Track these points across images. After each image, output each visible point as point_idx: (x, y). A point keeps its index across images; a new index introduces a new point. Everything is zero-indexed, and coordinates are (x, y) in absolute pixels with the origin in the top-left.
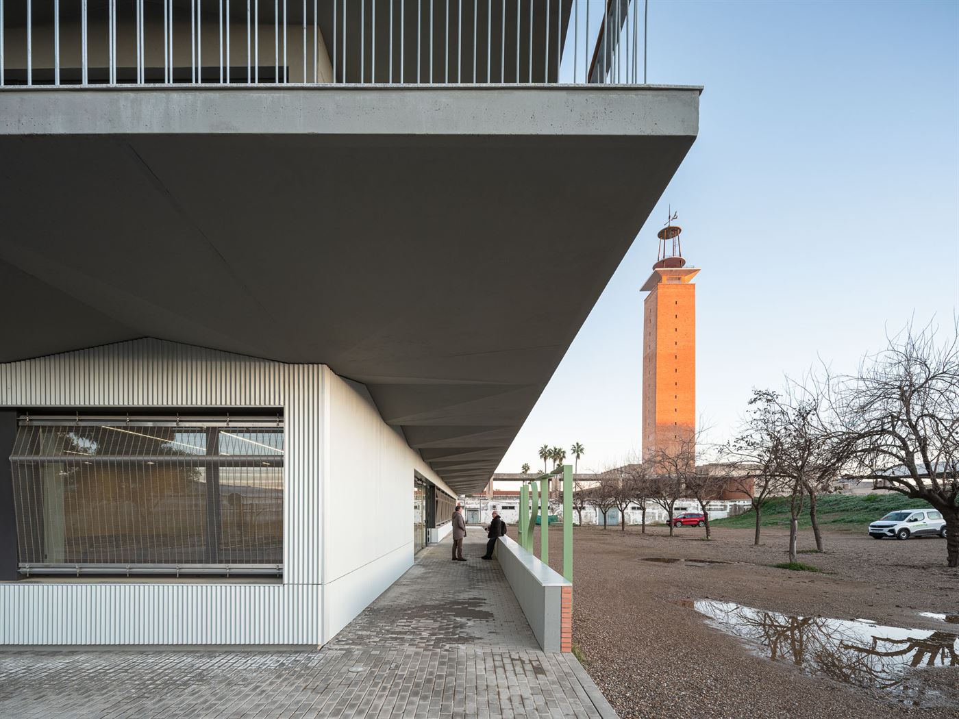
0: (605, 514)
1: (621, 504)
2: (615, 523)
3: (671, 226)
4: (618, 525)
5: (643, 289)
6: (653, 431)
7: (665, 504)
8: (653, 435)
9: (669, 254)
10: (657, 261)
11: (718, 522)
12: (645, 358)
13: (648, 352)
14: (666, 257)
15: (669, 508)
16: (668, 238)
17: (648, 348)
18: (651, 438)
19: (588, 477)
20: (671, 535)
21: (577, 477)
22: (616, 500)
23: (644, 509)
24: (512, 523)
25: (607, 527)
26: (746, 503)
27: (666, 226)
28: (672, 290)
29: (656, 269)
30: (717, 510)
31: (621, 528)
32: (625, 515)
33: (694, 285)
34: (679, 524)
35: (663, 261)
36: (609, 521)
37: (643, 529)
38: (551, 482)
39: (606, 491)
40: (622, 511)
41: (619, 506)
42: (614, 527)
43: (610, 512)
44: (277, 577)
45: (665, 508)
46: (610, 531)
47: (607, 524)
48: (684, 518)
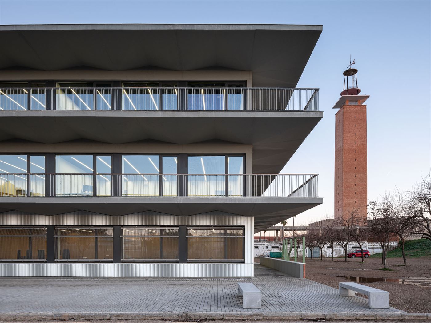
0: (311, 251)
1: (320, 245)
2: (317, 256)
3: (352, 68)
4: (319, 257)
5: (335, 107)
6: (341, 198)
7: (343, 244)
8: (342, 200)
9: (350, 86)
10: (343, 90)
11: (377, 255)
12: (335, 151)
13: (338, 148)
14: (348, 88)
15: (345, 247)
16: (350, 75)
17: (338, 145)
18: (340, 203)
19: (301, 229)
20: (346, 261)
21: (295, 229)
22: (318, 243)
23: (332, 248)
24: (257, 257)
25: (313, 258)
26: (395, 244)
27: (349, 68)
28: (353, 109)
29: (342, 96)
30: (377, 248)
31: (321, 259)
32: (323, 251)
33: (365, 106)
34: (354, 256)
35: (347, 91)
36: (314, 255)
37: (332, 259)
38: (279, 232)
39: (312, 237)
40: (321, 249)
41: (319, 246)
42: (317, 258)
43: (315, 249)
44: (244, 262)
45: (343, 247)
46: (315, 260)
47: (313, 257)
48: (357, 253)
